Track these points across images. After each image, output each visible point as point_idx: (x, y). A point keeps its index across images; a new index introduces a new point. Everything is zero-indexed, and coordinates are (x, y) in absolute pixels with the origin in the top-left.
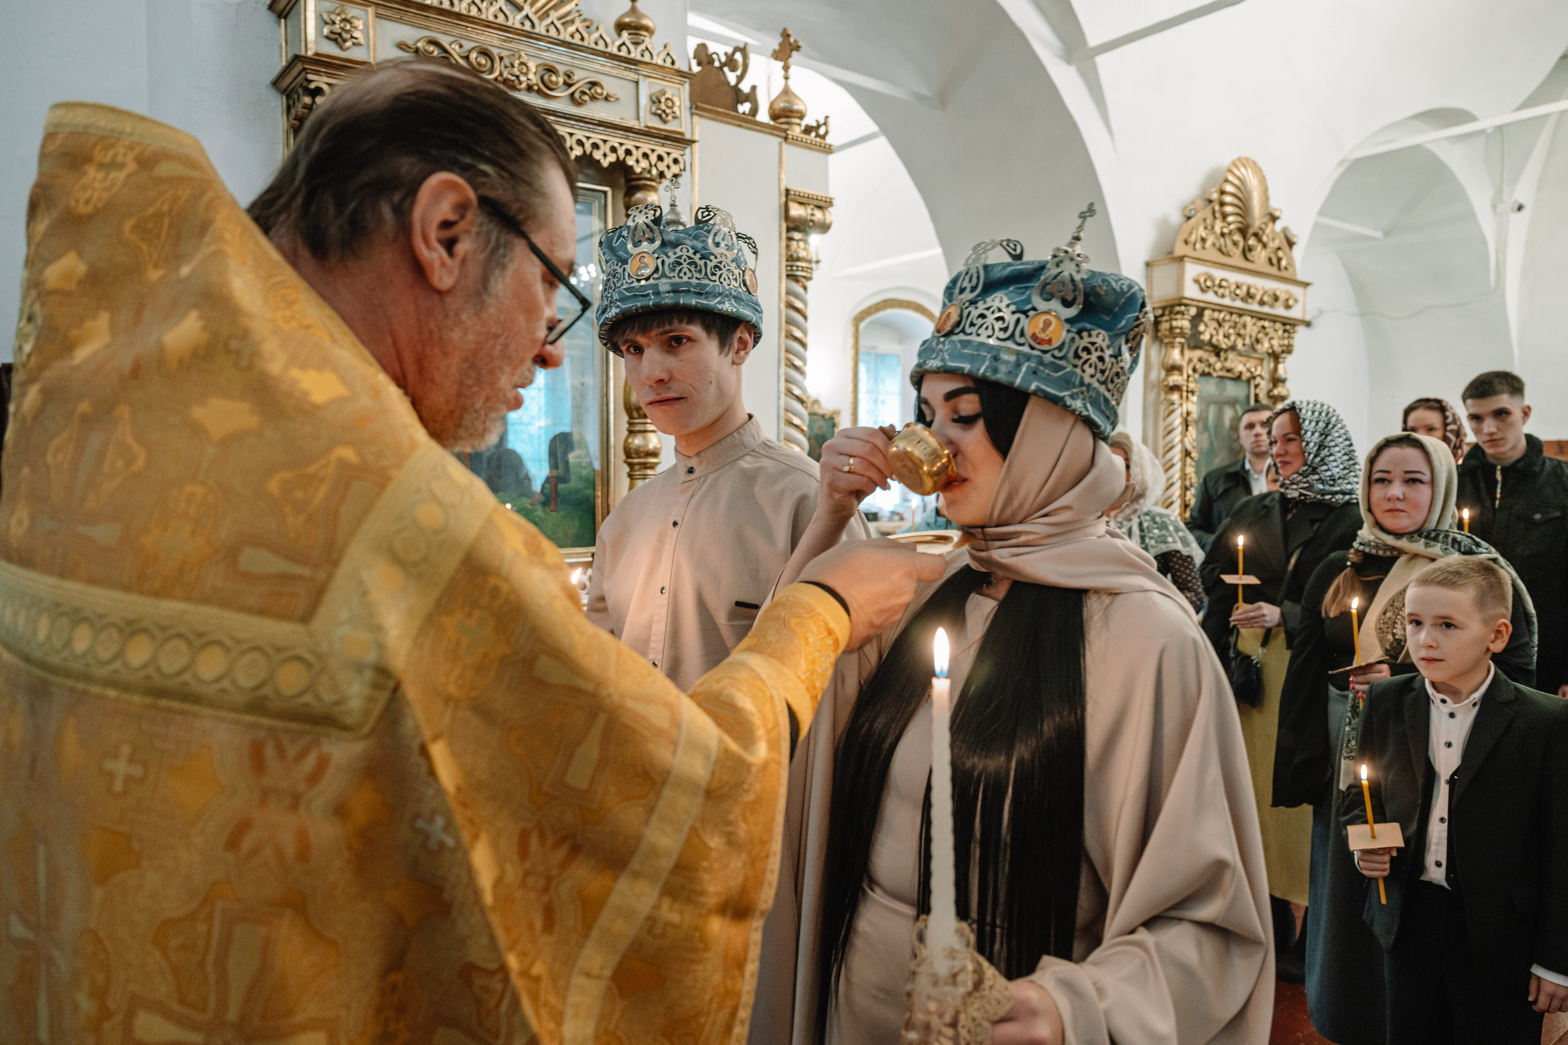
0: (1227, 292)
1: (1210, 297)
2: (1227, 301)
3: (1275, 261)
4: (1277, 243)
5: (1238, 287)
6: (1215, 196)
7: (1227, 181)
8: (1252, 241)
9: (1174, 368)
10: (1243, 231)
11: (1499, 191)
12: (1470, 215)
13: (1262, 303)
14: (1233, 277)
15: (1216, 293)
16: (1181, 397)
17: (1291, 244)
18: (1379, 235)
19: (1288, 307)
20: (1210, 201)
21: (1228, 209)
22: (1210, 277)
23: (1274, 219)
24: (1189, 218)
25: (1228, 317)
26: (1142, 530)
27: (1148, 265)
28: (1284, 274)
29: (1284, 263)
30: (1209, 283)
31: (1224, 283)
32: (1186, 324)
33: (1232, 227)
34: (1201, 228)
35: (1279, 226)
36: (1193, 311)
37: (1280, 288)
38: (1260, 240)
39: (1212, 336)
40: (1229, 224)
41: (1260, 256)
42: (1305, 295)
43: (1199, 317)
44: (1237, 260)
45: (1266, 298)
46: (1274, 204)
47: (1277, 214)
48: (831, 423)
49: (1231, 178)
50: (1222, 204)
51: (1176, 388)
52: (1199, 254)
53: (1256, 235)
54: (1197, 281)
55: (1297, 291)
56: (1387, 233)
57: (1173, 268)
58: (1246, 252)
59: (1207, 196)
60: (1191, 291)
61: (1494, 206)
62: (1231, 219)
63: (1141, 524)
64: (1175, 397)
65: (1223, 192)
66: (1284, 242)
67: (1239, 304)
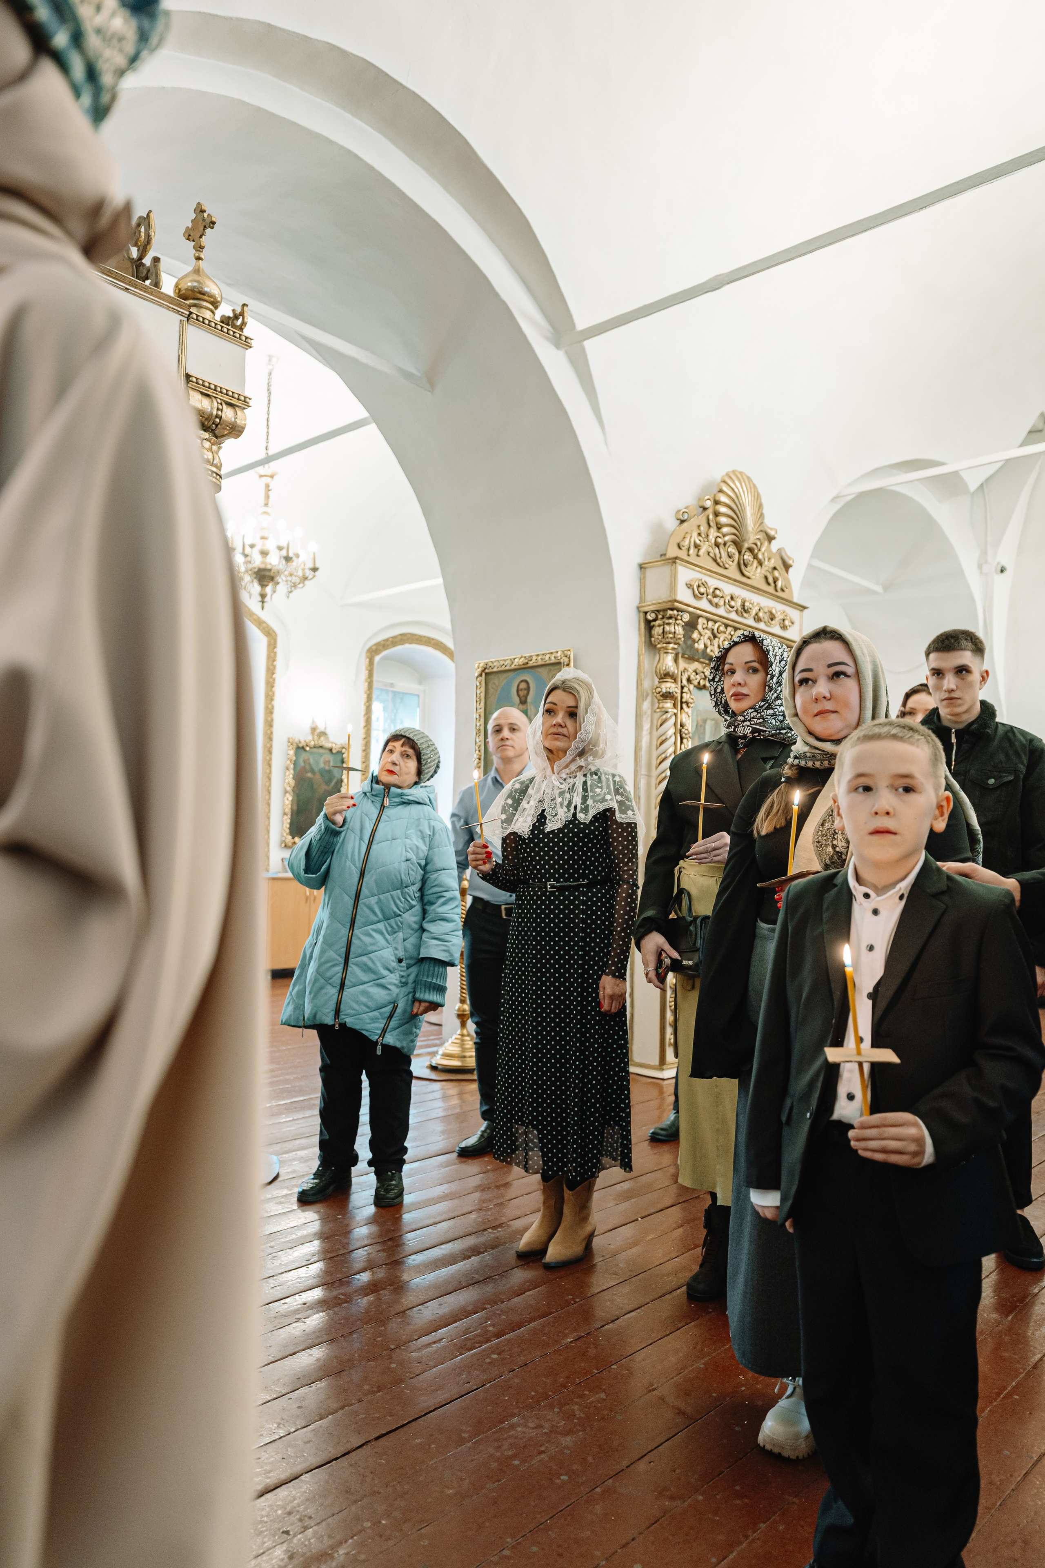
0: (721, 602)
1: (704, 604)
2: (721, 611)
3: (771, 580)
4: (772, 563)
5: (732, 598)
6: (708, 504)
7: (721, 491)
8: (748, 556)
9: (666, 676)
10: (738, 544)
11: (984, 552)
12: (959, 573)
13: (758, 619)
14: (728, 589)
15: (710, 602)
16: (675, 706)
17: (787, 567)
18: (879, 589)
19: (784, 627)
20: (705, 509)
21: (723, 520)
22: (704, 584)
23: (770, 539)
24: (682, 522)
25: (722, 628)
26: (585, 790)
27: (641, 567)
28: (780, 594)
29: (779, 584)
30: (702, 590)
31: (718, 592)
32: (680, 630)
33: (727, 538)
34: (695, 534)
35: (775, 546)
36: (686, 617)
37: (778, 608)
38: (755, 557)
39: (706, 647)
40: (724, 536)
41: (756, 573)
42: (801, 617)
43: (691, 625)
44: (733, 572)
45: (761, 614)
46: (770, 523)
47: (772, 533)
48: (339, 759)
49: (725, 488)
50: (717, 514)
51: (667, 696)
52: (693, 559)
53: (750, 550)
54: (689, 586)
55: (793, 613)
56: (886, 588)
57: (666, 570)
58: (741, 566)
59: (701, 504)
60: (684, 595)
61: (980, 567)
62: (725, 530)
63: (585, 783)
64: (669, 705)
65: (717, 503)
66: (780, 562)
67: (733, 616)
